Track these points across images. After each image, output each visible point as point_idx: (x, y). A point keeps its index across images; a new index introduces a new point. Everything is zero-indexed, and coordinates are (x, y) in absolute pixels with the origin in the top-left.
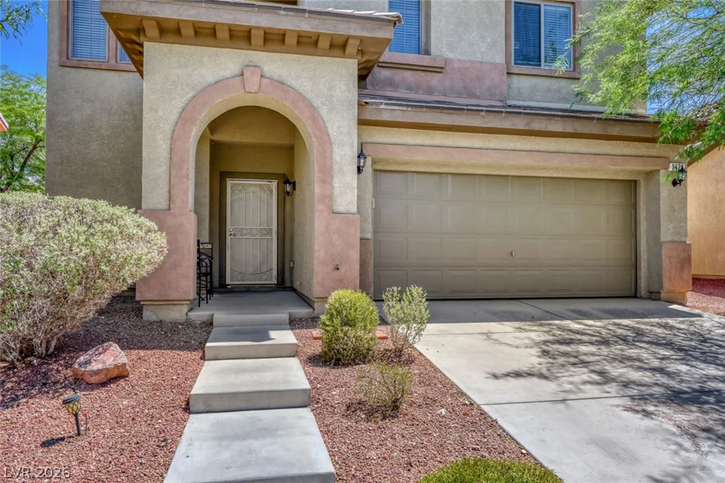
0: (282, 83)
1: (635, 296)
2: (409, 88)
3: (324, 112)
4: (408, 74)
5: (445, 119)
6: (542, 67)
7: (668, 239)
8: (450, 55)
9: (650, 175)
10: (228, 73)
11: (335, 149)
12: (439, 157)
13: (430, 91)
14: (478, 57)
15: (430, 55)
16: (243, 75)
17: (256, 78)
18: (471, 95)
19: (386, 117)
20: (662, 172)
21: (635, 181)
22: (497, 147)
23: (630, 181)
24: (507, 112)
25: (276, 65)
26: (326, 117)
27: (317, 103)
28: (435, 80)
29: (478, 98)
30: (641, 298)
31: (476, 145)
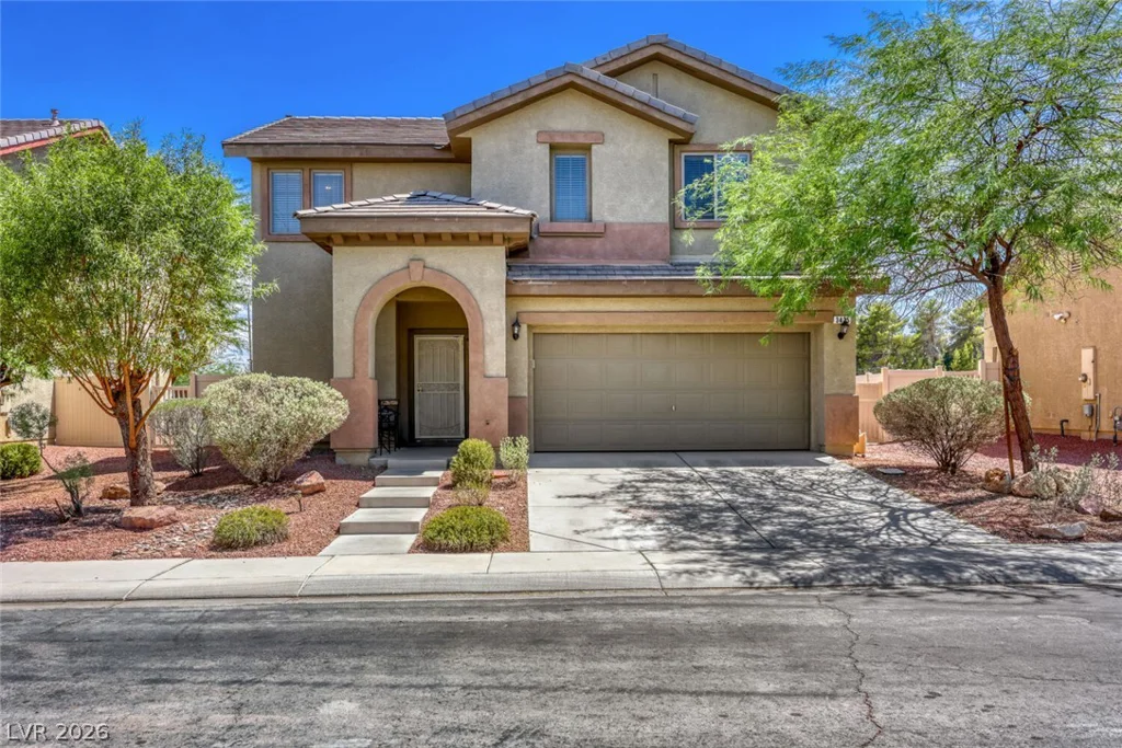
0: (442, 272)
1: (808, 450)
2: (570, 254)
3: (476, 293)
4: (569, 242)
5: (589, 290)
6: (716, 219)
7: (834, 391)
8: (610, 219)
9: (818, 327)
10: (397, 267)
11: (487, 323)
12: (591, 321)
13: (591, 255)
14: (641, 219)
15: (591, 221)
16: (408, 267)
17: (420, 269)
18: (632, 256)
19: (534, 291)
20: (826, 325)
21: (809, 333)
22: (647, 309)
23: (804, 333)
24: (647, 280)
25: (436, 256)
26: (478, 298)
27: (470, 286)
28: (596, 244)
29: (640, 258)
30: (813, 451)
31: (627, 309)
